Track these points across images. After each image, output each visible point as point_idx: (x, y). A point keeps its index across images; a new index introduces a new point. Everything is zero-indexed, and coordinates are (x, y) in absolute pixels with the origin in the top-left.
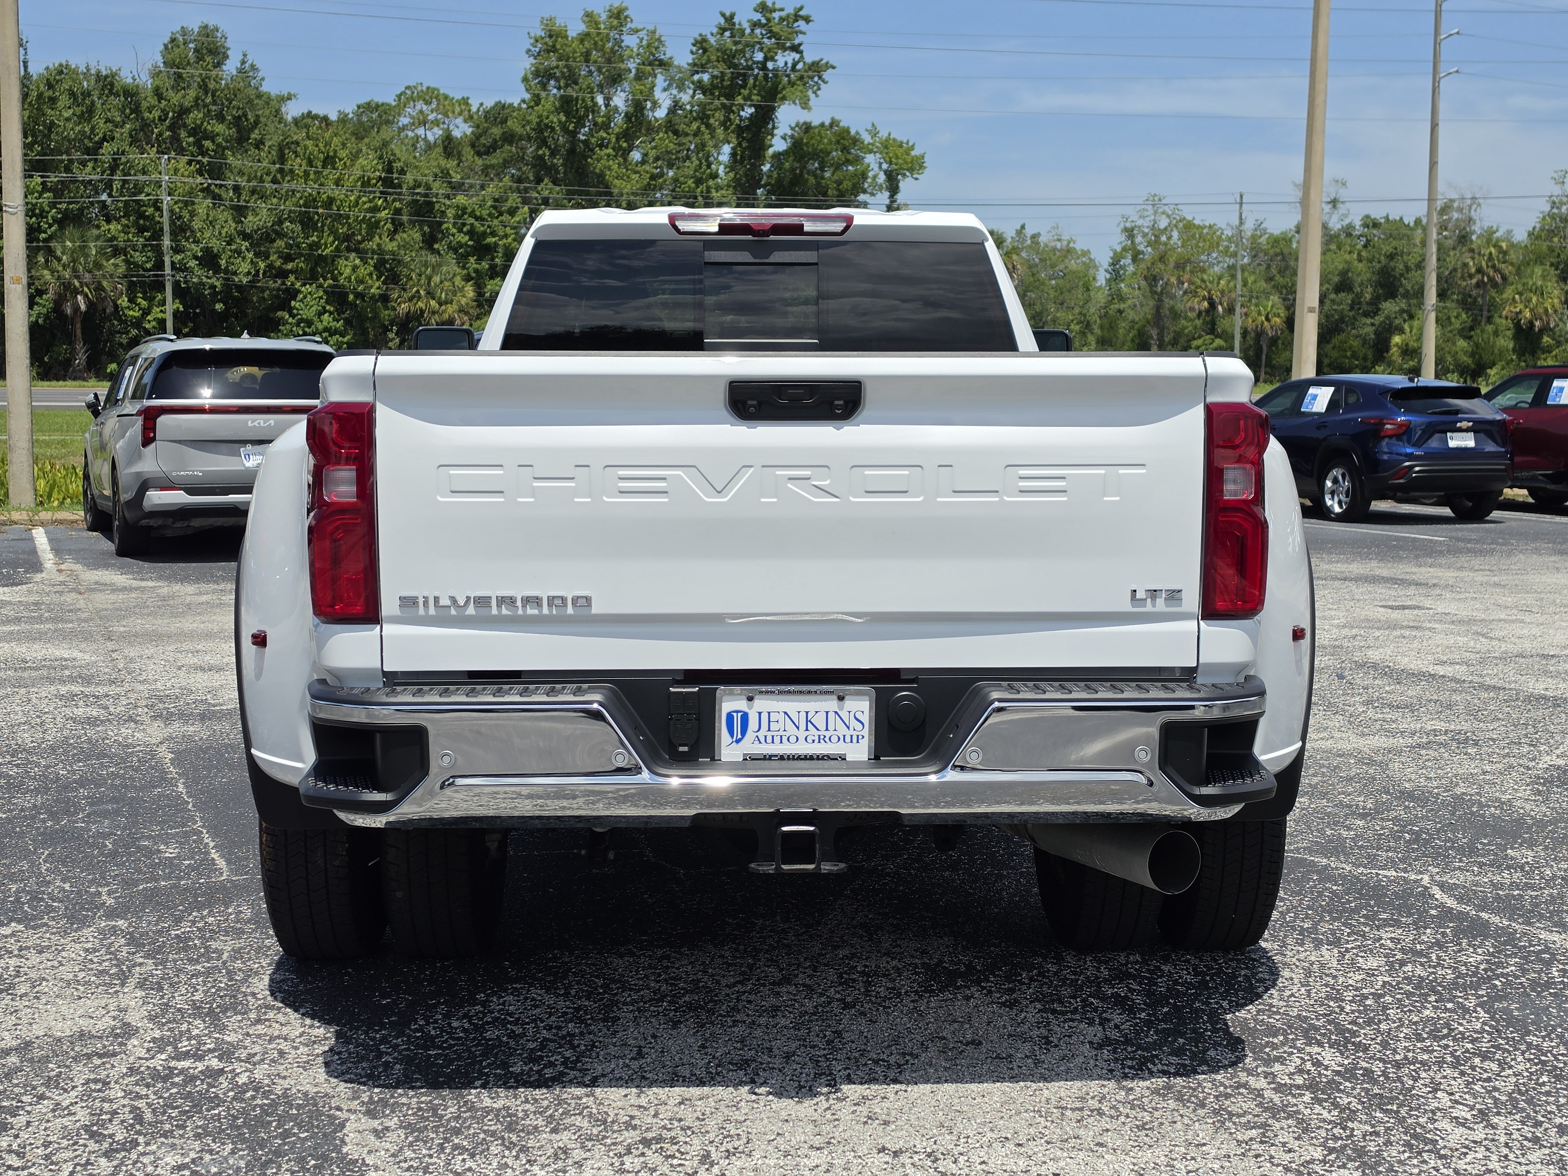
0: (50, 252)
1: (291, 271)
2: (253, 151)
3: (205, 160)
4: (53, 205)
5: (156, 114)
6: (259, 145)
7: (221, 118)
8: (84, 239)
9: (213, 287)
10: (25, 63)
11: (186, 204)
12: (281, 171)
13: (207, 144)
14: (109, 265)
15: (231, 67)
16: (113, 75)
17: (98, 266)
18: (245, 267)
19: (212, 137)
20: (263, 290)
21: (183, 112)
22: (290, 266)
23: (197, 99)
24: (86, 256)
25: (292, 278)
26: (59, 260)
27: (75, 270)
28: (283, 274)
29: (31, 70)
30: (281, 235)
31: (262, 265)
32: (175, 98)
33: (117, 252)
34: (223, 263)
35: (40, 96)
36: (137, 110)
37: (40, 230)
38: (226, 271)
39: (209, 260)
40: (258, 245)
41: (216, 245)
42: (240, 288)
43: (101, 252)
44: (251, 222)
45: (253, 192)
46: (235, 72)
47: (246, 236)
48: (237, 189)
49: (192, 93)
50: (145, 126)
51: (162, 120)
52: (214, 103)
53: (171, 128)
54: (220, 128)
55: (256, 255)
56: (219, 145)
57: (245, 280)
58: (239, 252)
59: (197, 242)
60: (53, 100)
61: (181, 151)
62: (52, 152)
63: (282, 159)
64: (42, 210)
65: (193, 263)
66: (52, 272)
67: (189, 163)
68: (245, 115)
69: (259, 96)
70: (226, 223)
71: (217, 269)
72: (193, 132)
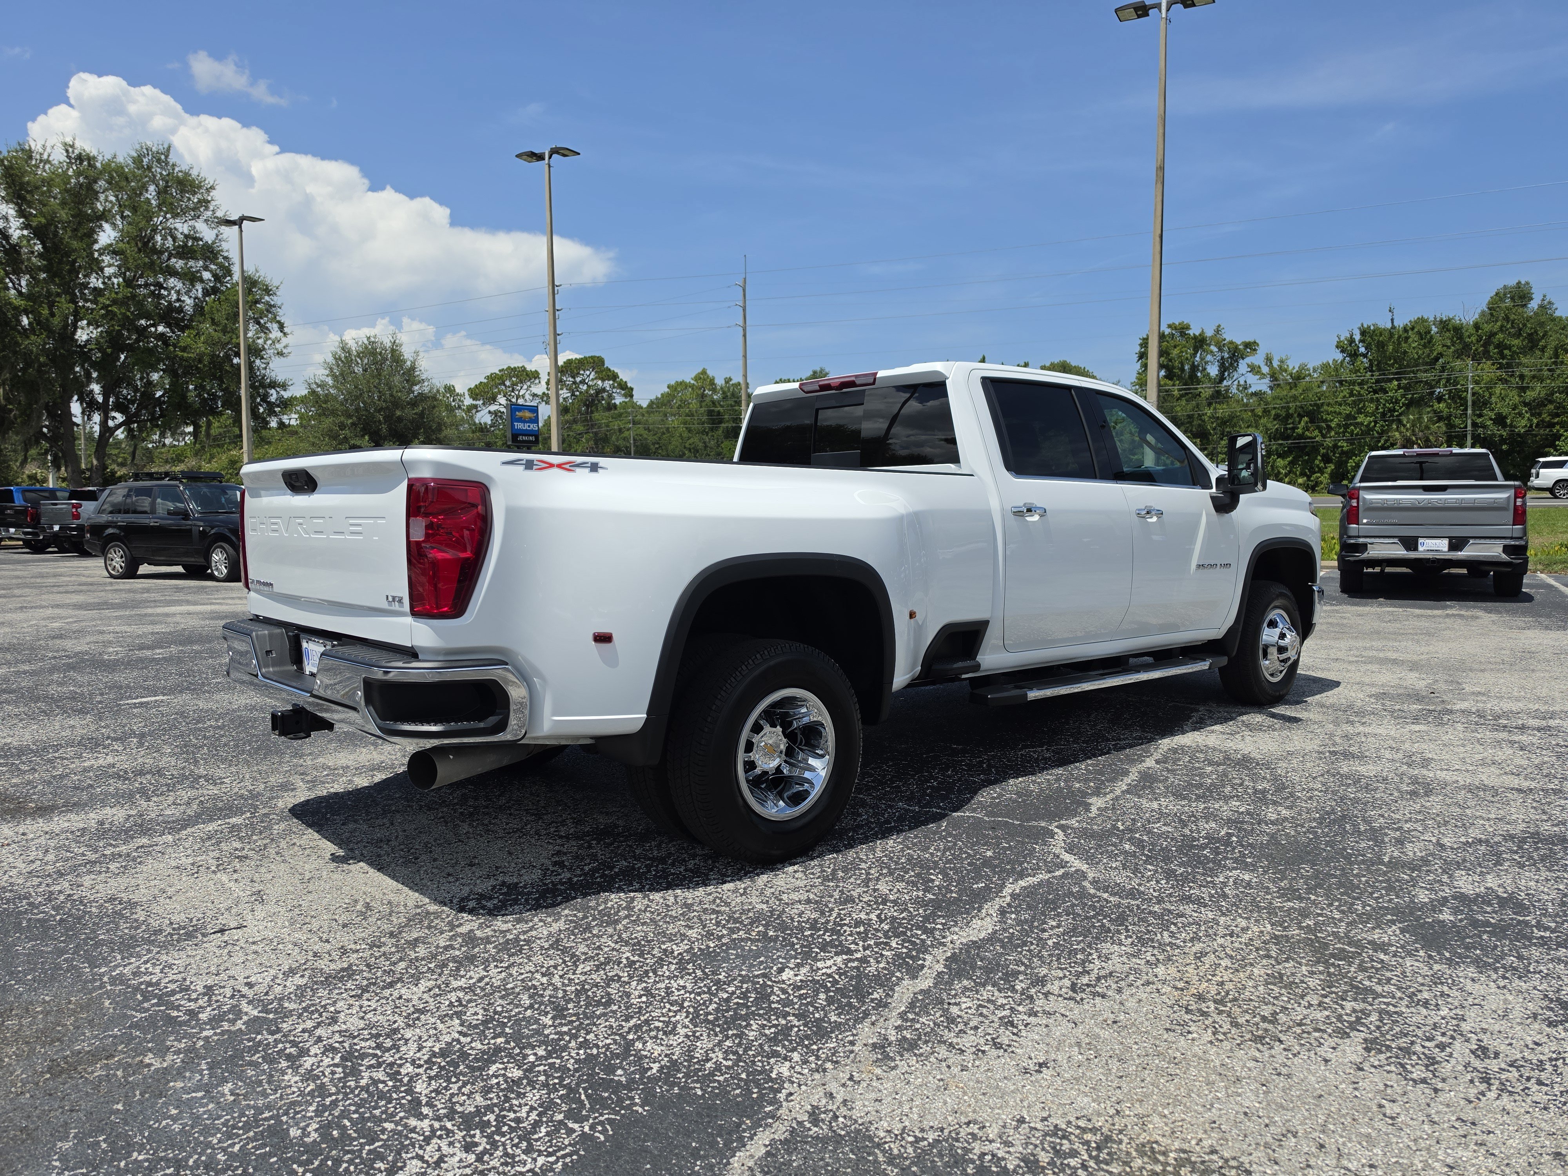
0: (1400, 422)
1: (1557, 423)
2: (1538, 353)
3: (1504, 362)
4: (1403, 396)
5: (1474, 339)
6: (1543, 350)
7: (1518, 335)
8: (1420, 413)
9: (1501, 436)
10: (1392, 320)
11: (1488, 389)
12: (1555, 363)
13: (1506, 352)
14: (1434, 428)
15: (1534, 305)
16: (1450, 320)
17: (1427, 428)
18: (1524, 422)
19: (1509, 348)
20: (1536, 436)
21: (1493, 334)
22: (1556, 420)
23: (1502, 326)
24: (1421, 423)
25: (1558, 427)
26: (1404, 426)
27: (1413, 431)
28: (1551, 425)
29: (1396, 324)
30: (1551, 402)
31: (1535, 421)
32: (1487, 328)
33: (1440, 419)
34: (1508, 421)
35: (1400, 337)
36: (1461, 338)
37: (1395, 410)
38: (1511, 426)
39: (1500, 420)
40: (1535, 409)
41: (1505, 411)
42: (1519, 435)
43: (1430, 420)
44: (1530, 395)
45: (1534, 377)
46: (1536, 307)
47: (1525, 404)
48: (1522, 377)
49: (1499, 324)
50: (1467, 347)
51: (1478, 341)
52: (1513, 327)
53: (1484, 345)
54: (1516, 342)
55: (1532, 415)
56: (1514, 352)
57: (1522, 431)
58: (1520, 414)
59: (1493, 410)
60: (1407, 338)
61: (1489, 358)
62: (1405, 367)
63: (1556, 355)
64: (1397, 399)
65: (1489, 423)
66: (1400, 433)
67: (1493, 364)
68: (1536, 332)
69: (1553, 320)
70: (1514, 397)
71: (1504, 425)
72: (1498, 346)
